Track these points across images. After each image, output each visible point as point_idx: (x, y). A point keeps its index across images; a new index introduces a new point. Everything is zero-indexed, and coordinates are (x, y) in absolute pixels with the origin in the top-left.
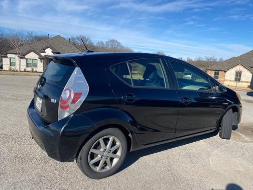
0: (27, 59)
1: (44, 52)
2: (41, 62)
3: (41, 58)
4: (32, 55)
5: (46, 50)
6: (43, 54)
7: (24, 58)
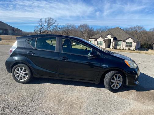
0: (98, 41)
1: (107, 37)
2: (105, 42)
3: (105, 41)
4: (101, 39)
5: (108, 36)
6: (106, 38)
7: (96, 41)
